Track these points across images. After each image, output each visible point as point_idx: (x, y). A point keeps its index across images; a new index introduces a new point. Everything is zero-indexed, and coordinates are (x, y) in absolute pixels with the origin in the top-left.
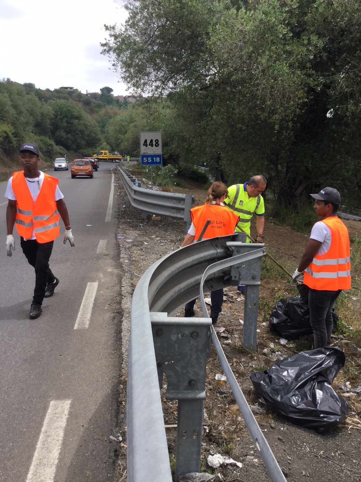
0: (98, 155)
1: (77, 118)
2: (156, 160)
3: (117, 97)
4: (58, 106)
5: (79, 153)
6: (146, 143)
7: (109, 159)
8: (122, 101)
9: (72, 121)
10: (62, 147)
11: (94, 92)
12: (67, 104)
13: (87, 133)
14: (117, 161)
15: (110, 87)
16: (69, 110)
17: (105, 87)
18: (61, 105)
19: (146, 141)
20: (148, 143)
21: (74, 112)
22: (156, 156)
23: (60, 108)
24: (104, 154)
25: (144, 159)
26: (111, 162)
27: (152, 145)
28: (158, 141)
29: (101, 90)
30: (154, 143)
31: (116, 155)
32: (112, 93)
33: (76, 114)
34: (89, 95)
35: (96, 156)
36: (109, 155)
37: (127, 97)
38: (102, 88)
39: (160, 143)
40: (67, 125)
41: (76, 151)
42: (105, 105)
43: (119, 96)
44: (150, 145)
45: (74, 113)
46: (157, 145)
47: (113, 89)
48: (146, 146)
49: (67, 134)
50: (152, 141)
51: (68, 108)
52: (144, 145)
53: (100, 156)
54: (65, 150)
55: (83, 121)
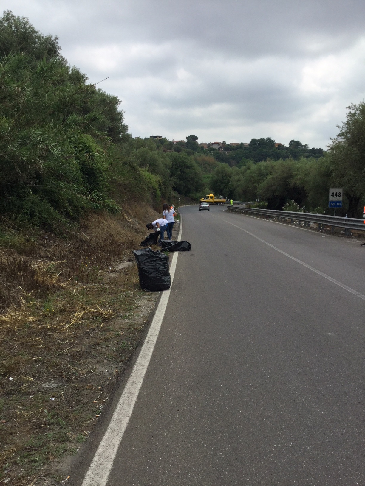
0: (205, 199)
1: (189, 167)
2: (338, 204)
3: (201, 144)
4: (174, 158)
5: (189, 197)
6: (333, 195)
7: (215, 202)
8: (206, 147)
9: (185, 170)
10: (176, 192)
11: (180, 140)
12: (181, 156)
13: (196, 180)
14: (221, 204)
15: (195, 135)
16: (183, 161)
17: (191, 136)
18: (176, 157)
19: (333, 193)
20: (334, 194)
21: (186, 162)
22: (339, 202)
23: (175, 159)
24: (211, 198)
25: (331, 203)
26: (215, 205)
27: (337, 196)
28: (340, 194)
29: (187, 138)
30: (338, 195)
31: (221, 199)
32: (197, 141)
33: (188, 164)
34: (175, 143)
35: (203, 200)
36: (215, 199)
37: (210, 144)
38: (188, 136)
39: (341, 194)
40: (180, 173)
41: (186, 195)
42: (193, 153)
43: (203, 143)
44: (335, 196)
45: (186, 164)
46: (340, 196)
47: (198, 137)
48: (333, 196)
49: (180, 181)
50: (336, 193)
51: (182, 159)
52: (332, 196)
53: (207, 200)
54: (178, 195)
55: (194, 170)
